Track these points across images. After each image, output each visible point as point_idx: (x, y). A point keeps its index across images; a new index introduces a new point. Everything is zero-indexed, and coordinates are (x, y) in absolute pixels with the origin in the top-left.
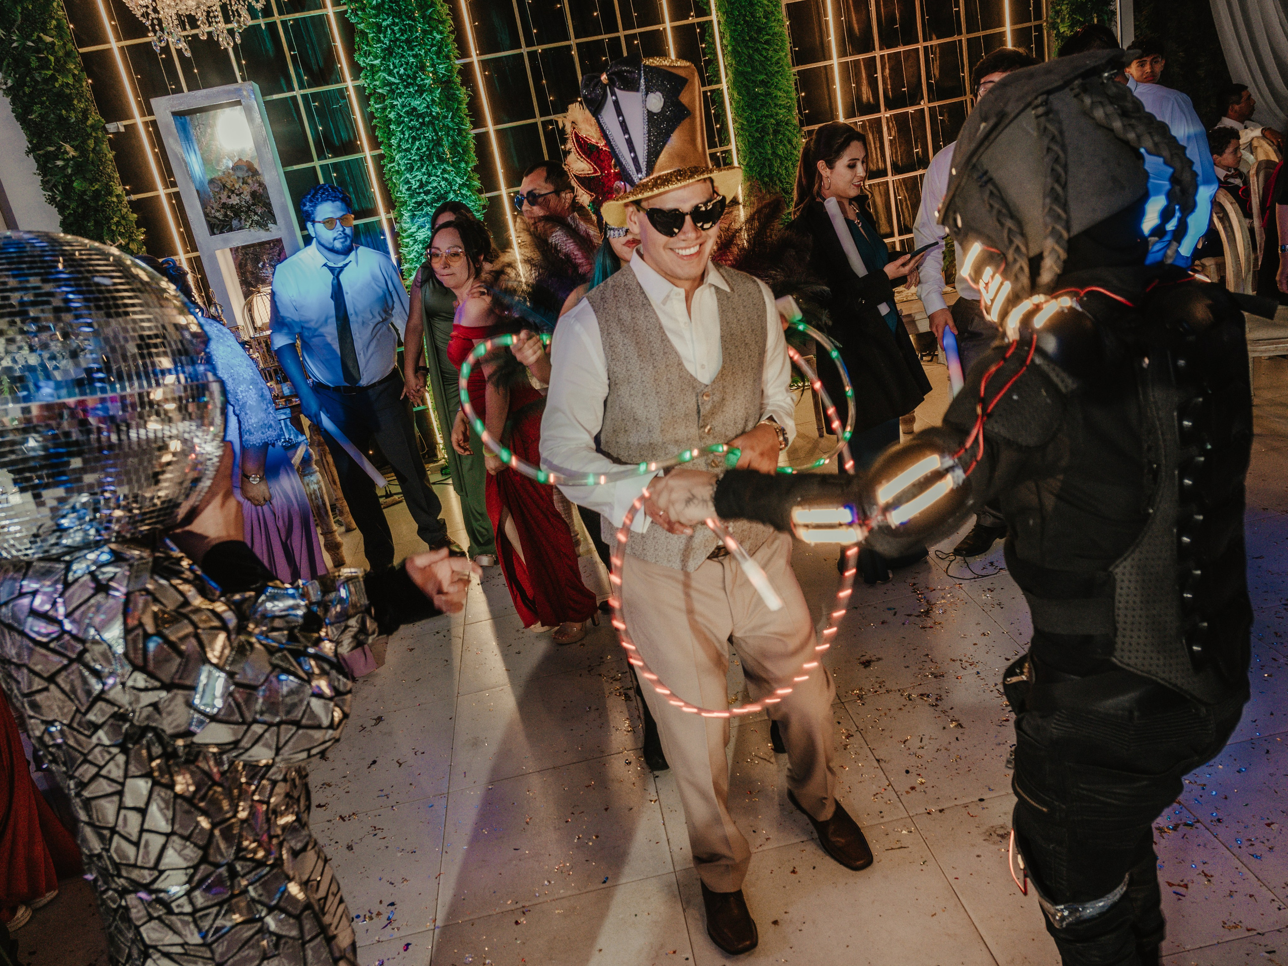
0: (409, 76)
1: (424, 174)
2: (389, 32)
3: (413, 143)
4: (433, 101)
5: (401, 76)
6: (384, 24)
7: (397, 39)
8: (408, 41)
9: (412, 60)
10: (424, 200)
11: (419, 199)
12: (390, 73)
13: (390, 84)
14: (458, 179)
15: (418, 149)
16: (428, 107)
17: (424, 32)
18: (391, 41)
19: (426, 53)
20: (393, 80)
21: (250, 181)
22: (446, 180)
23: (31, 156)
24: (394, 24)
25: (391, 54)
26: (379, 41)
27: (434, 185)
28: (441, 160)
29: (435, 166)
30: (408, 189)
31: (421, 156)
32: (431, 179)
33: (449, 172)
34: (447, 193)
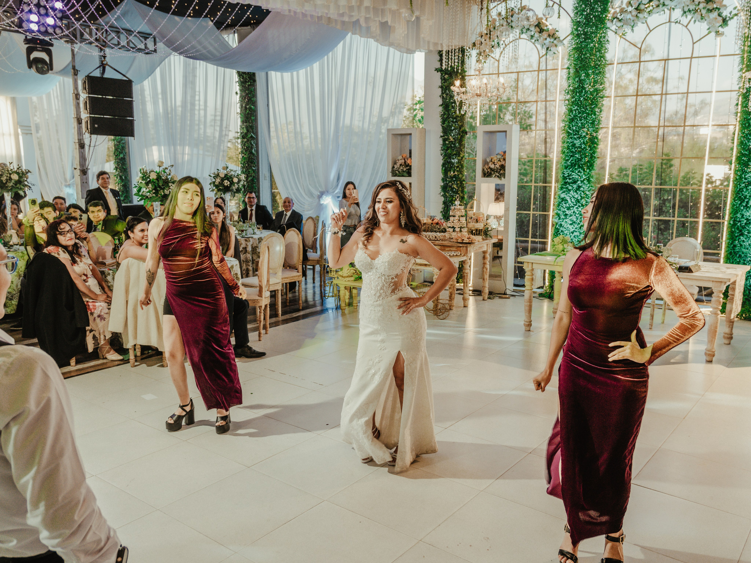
0: (577, 131)
1: (571, 171)
2: (574, 112)
3: (570, 158)
5: (573, 130)
7: (577, 116)
9: (580, 124)
10: (567, 182)
12: (570, 128)
13: (568, 132)
14: (584, 176)
15: (572, 160)
16: (581, 144)
20: (570, 131)
21: (502, 160)
22: (579, 176)
23: (441, 139)
24: (577, 109)
25: (573, 121)
26: (570, 115)
27: (573, 176)
28: (579, 167)
29: (576, 169)
30: (563, 176)
31: (572, 164)
32: (573, 174)
33: (581, 172)
34: (578, 181)
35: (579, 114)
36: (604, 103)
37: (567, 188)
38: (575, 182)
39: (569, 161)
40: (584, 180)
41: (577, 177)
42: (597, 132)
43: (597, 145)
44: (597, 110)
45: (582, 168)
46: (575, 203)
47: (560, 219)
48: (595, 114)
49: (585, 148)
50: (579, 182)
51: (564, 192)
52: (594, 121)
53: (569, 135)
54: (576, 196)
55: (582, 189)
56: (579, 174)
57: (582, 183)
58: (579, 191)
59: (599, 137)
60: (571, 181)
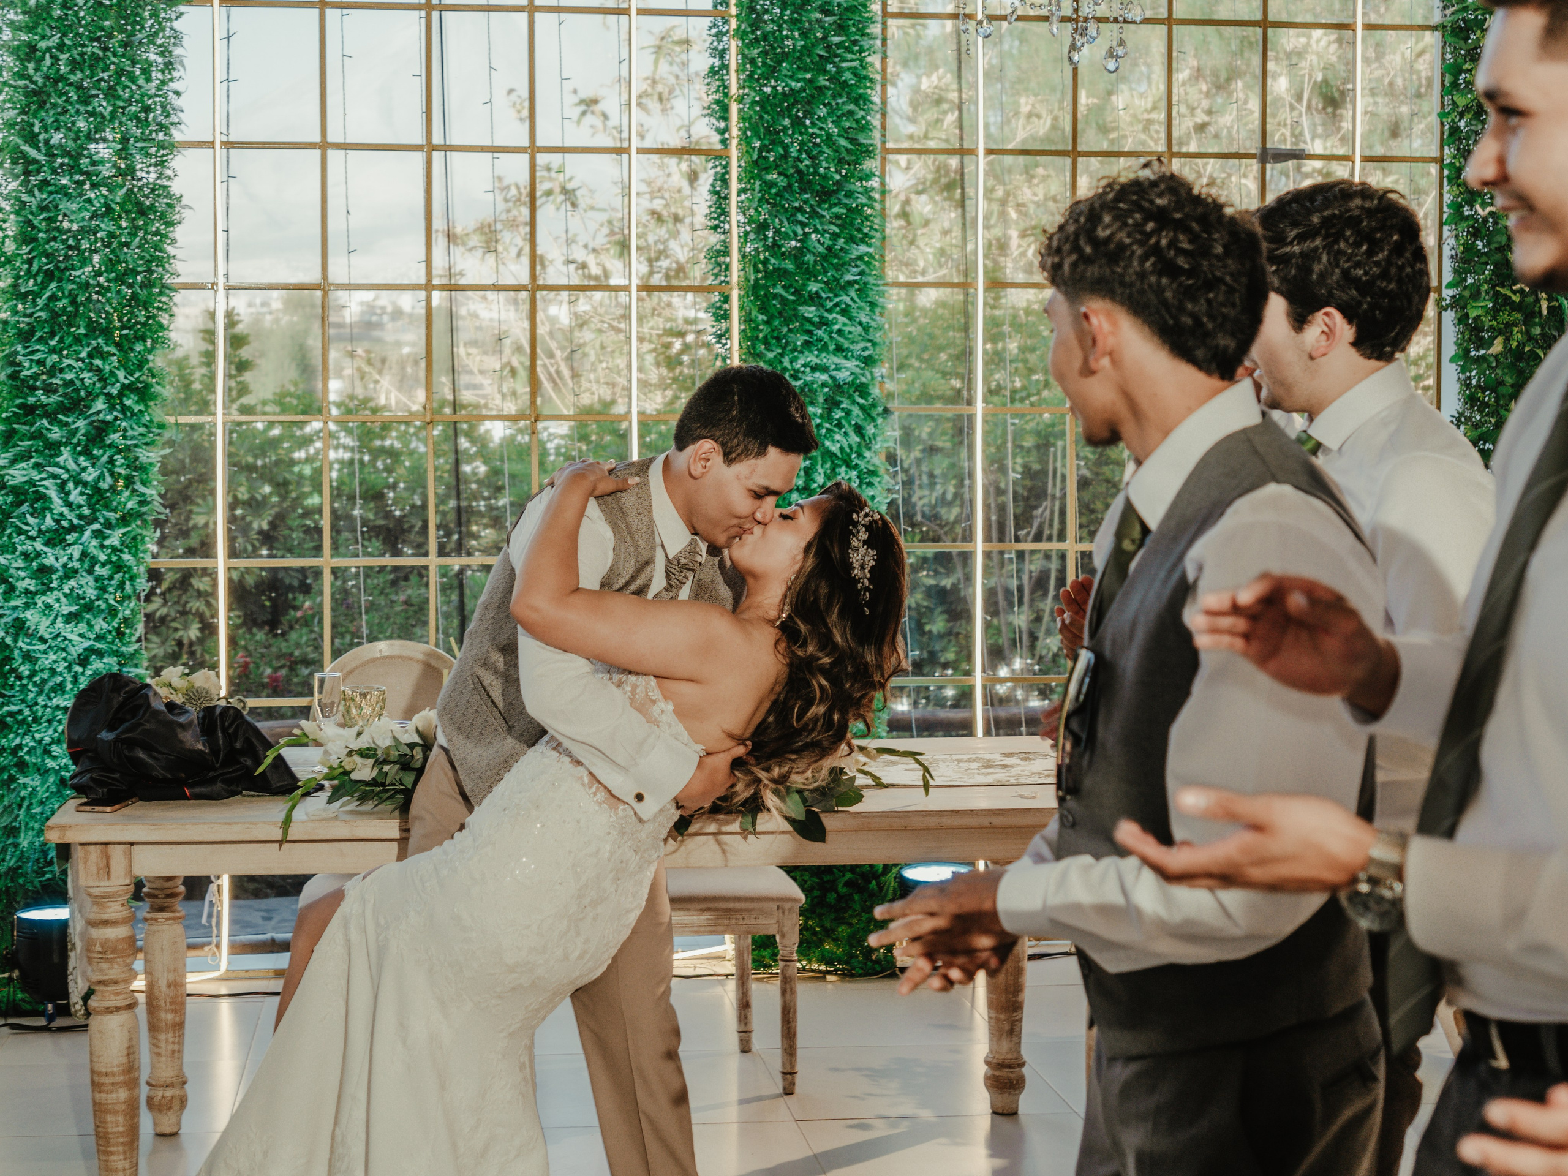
0: (67, 154)
1: (53, 351)
2: (48, 61)
3: (44, 286)
4: (109, 210)
6: (43, 45)
7: (61, 78)
8: (79, 87)
11: (31, 400)
12: (32, 139)
13: (26, 160)
14: (121, 374)
15: (53, 298)
17: (120, 72)
18: (47, 77)
19: (113, 114)
20: (33, 153)
24: (61, 47)
25: (41, 105)
26: (22, 75)
27: (69, 376)
28: (94, 329)
29: (78, 340)
30: (13, 376)
31: (55, 315)
32: (67, 362)
33: (104, 356)
34: (91, 396)
35: (72, 71)
36: (176, 25)
37: (38, 435)
38: (76, 404)
39: (40, 302)
40: (121, 395)
41: (86, 375)
42: (161, 164)
43: (170, 224)
44: (152, 57)
45: (107, 332)
46: (86, 511)
47: (12, 589)
48: (148, 80)
49: (112, 235)
50: (100, 404)
51: (25, 456)
52: (147, 109)
53: (27, 173)
54: (90, 475)
55: (115, 437)
56: (97, 362)
57: (112, 408)
58: (103, 446)
59: (176, 187)
60: (54, 399)
